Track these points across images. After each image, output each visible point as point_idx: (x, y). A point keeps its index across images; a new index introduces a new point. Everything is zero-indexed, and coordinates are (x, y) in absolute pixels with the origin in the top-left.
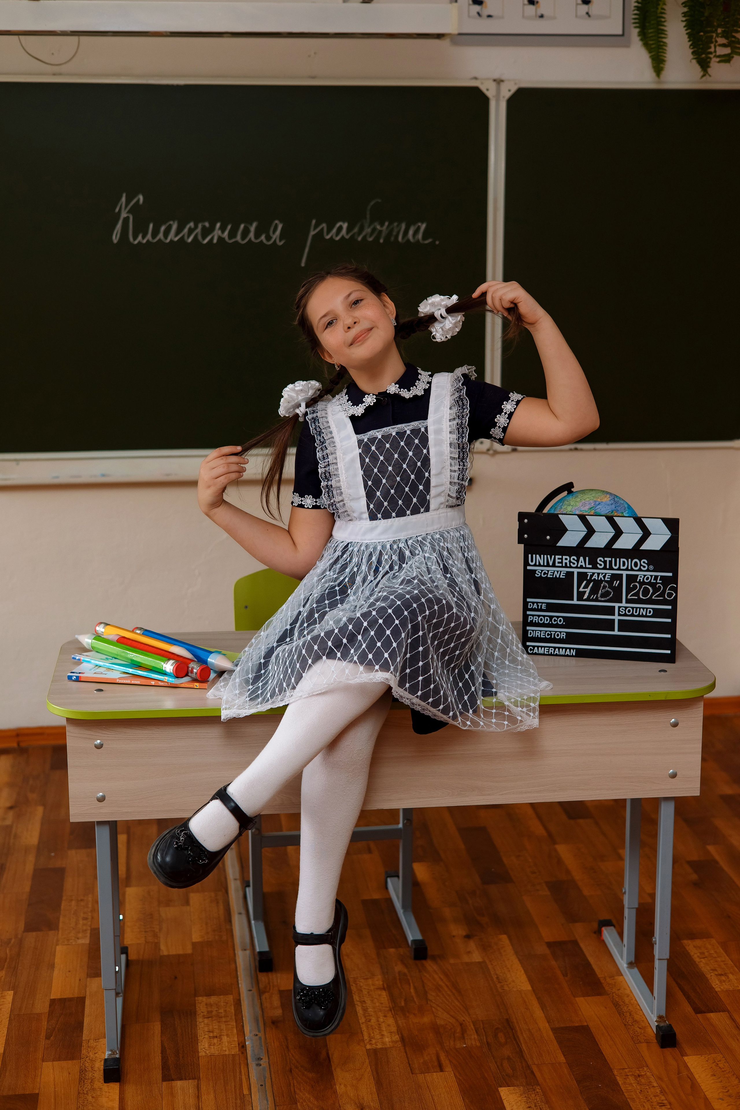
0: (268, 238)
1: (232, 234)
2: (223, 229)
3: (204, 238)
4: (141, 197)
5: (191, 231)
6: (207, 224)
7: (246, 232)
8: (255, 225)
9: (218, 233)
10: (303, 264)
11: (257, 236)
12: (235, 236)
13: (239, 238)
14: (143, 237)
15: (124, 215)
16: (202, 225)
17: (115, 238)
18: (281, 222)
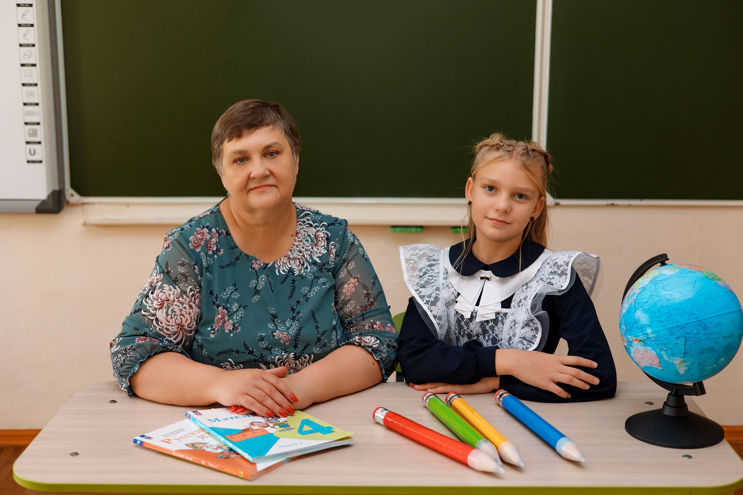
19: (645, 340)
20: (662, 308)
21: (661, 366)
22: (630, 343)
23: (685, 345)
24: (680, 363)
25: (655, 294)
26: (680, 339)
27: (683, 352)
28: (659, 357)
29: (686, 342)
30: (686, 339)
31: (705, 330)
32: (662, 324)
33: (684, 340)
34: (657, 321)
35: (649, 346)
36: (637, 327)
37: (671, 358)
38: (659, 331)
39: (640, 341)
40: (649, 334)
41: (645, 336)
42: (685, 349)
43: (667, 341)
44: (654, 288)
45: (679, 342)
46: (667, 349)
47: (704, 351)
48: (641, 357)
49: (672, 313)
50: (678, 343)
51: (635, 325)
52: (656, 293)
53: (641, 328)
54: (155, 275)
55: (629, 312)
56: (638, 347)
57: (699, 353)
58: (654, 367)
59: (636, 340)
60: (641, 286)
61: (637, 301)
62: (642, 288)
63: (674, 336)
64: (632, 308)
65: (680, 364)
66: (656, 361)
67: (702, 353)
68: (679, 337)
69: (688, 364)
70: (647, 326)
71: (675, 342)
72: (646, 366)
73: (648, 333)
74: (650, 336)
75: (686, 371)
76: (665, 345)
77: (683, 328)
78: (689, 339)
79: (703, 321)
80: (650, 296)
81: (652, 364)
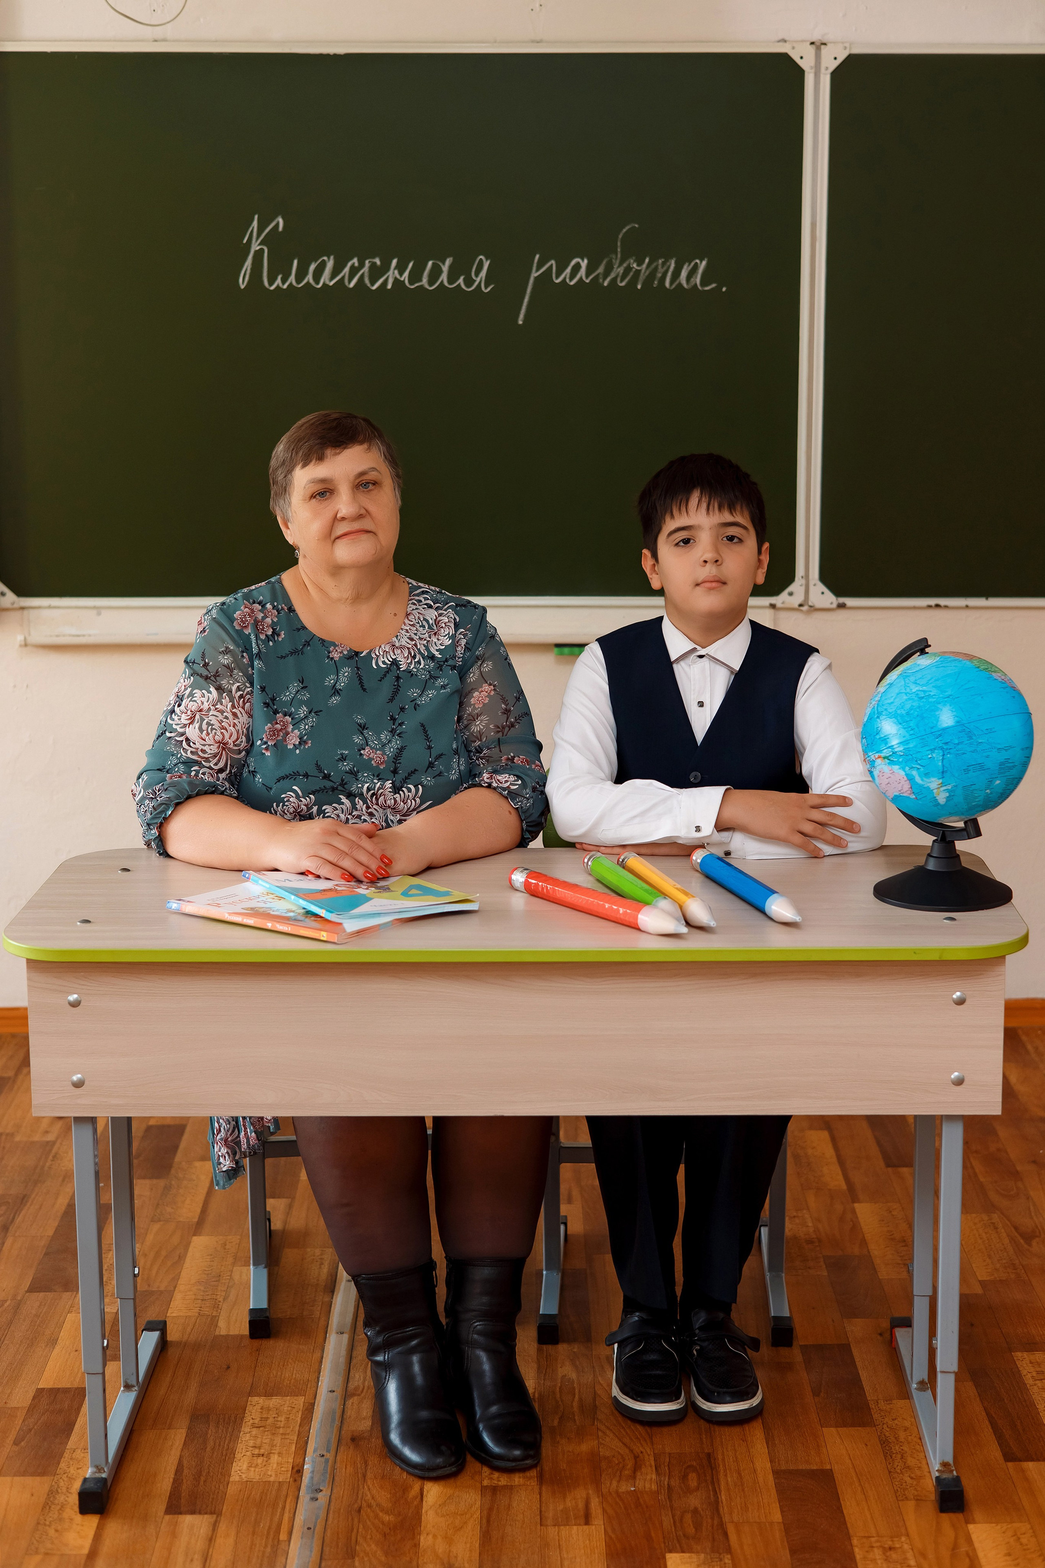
0: (469, 282)
1: (415, 276)
2: (401, 269)
3: (373, 285)
4: (281, 220)
5: (354, 271)
6: (378, 261)
7: (435, 273)
8: (448, 261)
9: (394, 273)
10: (520, 322)
11: (452, 278)
12: (421, 280)
13: (425, 281)
14: (284, 282)
15: (255, 247)
16: (369, 262)
17: (243, 282)
18: (487, 260)
19: (890, 755)
20: (912, 709)
21: (913, 793)
22: (872, 763)
23: (943, 759)
24: (937, 787)
25: (903, 691)
26: (936, 751)
27: (941, 771)
28: (909, 780)
29: (944, 755)
30: (943, 751)
31: (970, 738)
32: (912, 732)
33: (941, 754)
34: (905, 728)
35: (896, 764)
36: (880, 738)
37: (925, 779)
38: (907, 742)
39: (884, 758)
40: (895, 747)
41: (890, 750)
42: (943, 766)
43: (919, 756)
44: (903, 683)
45: (934, 755)
46: (919, 767)
47: (970, 768)
48: (887, 782)
49: (925, 715)
50: (934, 758)
51: (878, 737)
52: (905, 689)
53: (885, 739)
54: (182, 681)
55: (870, 718)
56: (882, 768)
57: (963, 771)
58: (904, 795)
59: (879, 757)
60: (888, 682)
61: (880, 703)
62: (888, 684)
63: (927, 748)
64: (874, 712)
65: (939, 788)
66: (907, 787)
67: (966, 771)
68: (935, 749)
69: (949, 787)
70: (891, 735)
71: (930, 756)
72: (895, 796)
73: (893, 746)
74: (896, 750)
75: (949, 799)
76: (916, 761)
77: (940, 735)
78: (948, 751)
79: (966, 725)
80: (898, 694)
81: (902, 791)
